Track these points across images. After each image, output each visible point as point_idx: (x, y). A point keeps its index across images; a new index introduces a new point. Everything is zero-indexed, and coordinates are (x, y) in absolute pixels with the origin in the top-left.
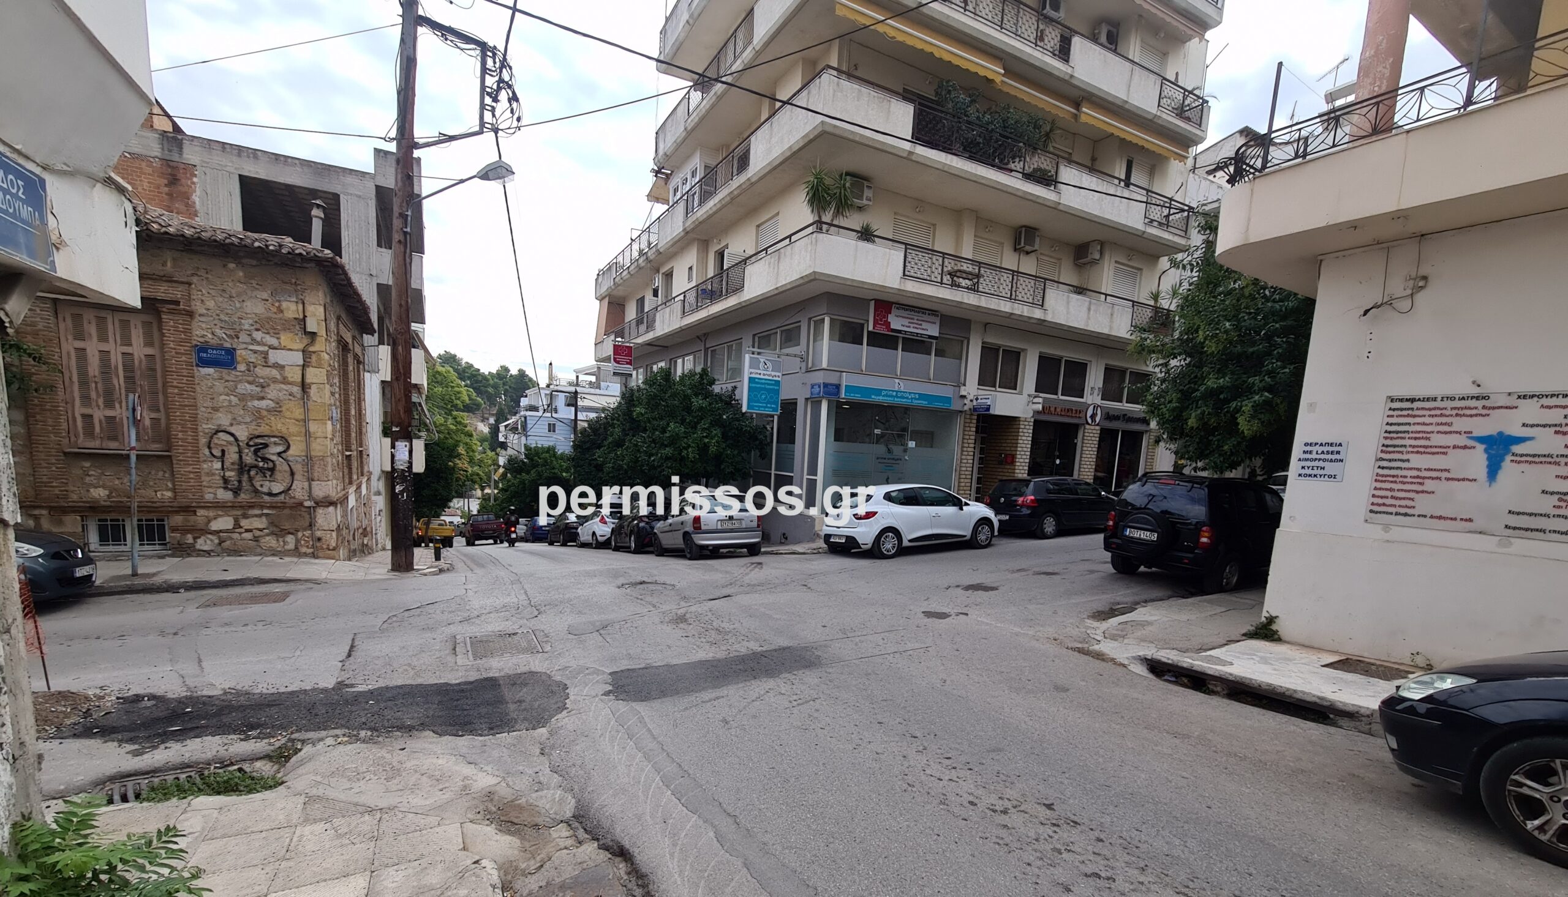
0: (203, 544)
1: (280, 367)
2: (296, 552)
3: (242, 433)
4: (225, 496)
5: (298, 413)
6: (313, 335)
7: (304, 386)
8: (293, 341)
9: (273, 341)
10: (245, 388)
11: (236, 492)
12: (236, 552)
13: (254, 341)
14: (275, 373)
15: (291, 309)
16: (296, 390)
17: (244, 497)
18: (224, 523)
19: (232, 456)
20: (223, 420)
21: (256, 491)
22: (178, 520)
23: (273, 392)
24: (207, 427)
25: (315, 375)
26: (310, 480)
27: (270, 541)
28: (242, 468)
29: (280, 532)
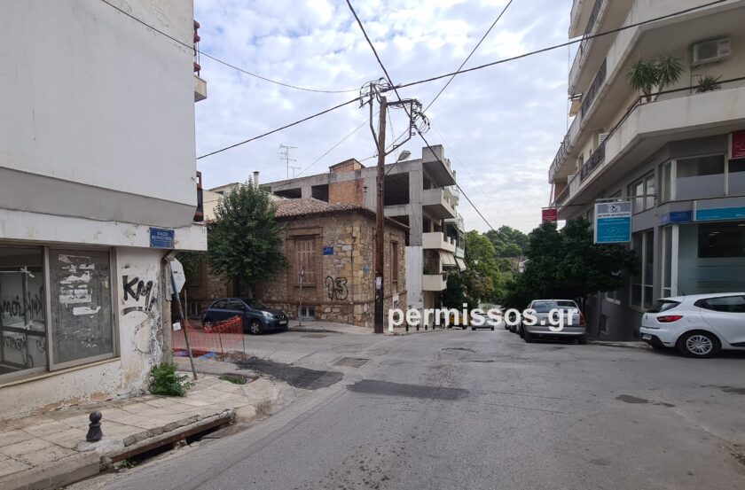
0: (323, 317)
1: (345, 252)
2: (348, 323)
3: (334, 277)
4: (329, 300)
5: (350, 268)
6: (355, 238)
7: (352, 258)
8: (349, 241)
9: (343, 243)
10: (336, 261)
11: (332, 299)
12: (331, 321)
13: (339, 244)
14: (343, 254)
15: (349, 229)
16: (349, 260)
17: (334, 300)
18: (328, 310)
19: (331, 286)
20: (329, 273)
21: (337, 299)
22: (317, 308)
23: (343, 262)
24: (325, 276)
25: (356, 253)
26: (353, 294)
27: (340, 317)
28: (334, 290)
29: (343, 314)
